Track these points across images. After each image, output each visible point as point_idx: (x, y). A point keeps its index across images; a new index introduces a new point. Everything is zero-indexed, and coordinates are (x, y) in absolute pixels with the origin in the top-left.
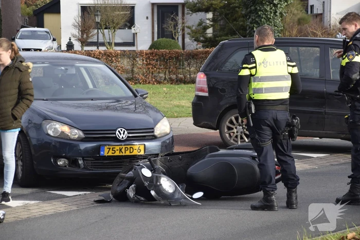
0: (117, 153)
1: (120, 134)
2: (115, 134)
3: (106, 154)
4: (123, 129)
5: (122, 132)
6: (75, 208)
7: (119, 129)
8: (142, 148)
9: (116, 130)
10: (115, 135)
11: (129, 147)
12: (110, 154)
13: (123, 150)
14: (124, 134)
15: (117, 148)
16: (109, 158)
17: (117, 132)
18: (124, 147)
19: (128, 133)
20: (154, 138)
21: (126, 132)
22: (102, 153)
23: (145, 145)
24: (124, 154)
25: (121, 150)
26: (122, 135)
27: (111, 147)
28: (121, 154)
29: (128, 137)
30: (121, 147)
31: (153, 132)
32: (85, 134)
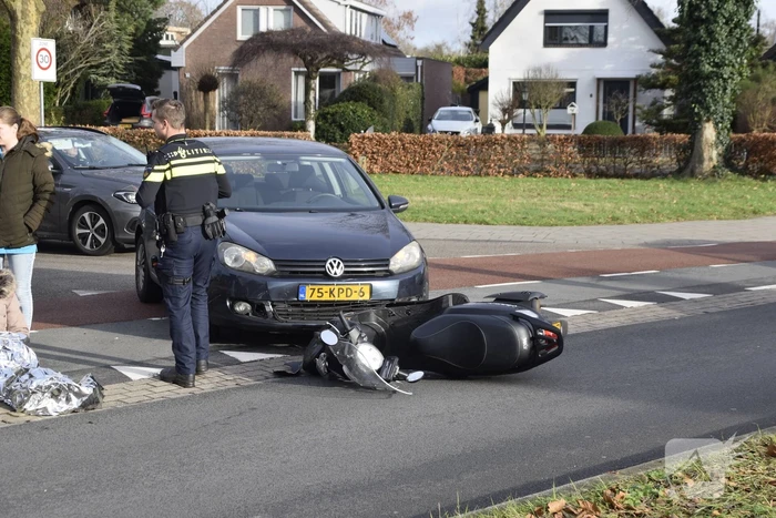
0: (326, 297)
1: (333, 267)
2: (324, 266)
3: (308, 298)
4: (338, 260)
5: (335, 265)
6: (252, 382)
7: (331, 260)
8: (366, 289)
9: (325, 261)
10: (323, 269)
11: (345, 288)
12: (315, 298)
13: (336, 293)
14: (338, 267)
15: (326, 288)
16: (313, 304)
17: (328, 265)
18: (337, 288)
19: (346, 266)
20: (389, 275)
21: (342, 264)
22: (301, 296)
23: (371, 285)
24: (337, 299)
25: (331, 292)
26: (335, 269)
27: (317, 287)
28: (332, 299)
29: (345, 272)
30: (332, 287)
31: (387, 265)
32: (276, 265)
